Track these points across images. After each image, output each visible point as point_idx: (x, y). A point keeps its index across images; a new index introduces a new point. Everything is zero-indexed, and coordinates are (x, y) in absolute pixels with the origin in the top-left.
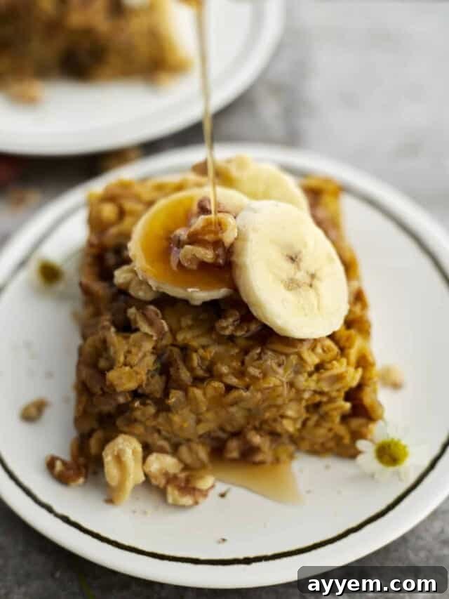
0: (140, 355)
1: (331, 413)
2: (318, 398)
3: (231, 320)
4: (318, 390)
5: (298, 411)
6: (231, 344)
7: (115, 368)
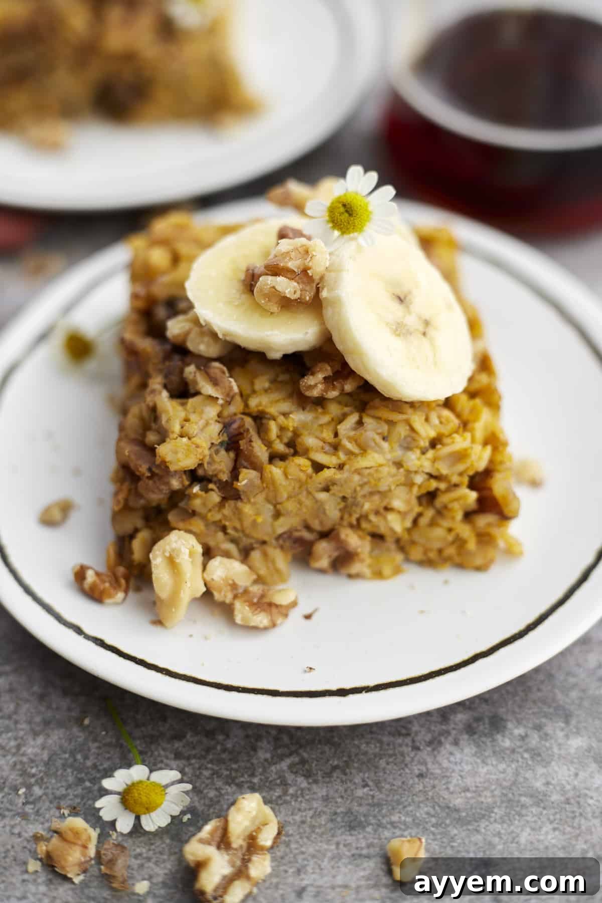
0: (202, 423)
1: (450, 506)
2: (434, 484)
3: (320, 376)
4: (434, 473)
5: (408, 502)
6: (320, 410)
7: (168, 440)
